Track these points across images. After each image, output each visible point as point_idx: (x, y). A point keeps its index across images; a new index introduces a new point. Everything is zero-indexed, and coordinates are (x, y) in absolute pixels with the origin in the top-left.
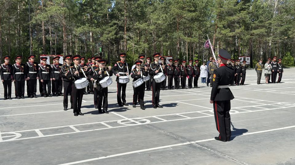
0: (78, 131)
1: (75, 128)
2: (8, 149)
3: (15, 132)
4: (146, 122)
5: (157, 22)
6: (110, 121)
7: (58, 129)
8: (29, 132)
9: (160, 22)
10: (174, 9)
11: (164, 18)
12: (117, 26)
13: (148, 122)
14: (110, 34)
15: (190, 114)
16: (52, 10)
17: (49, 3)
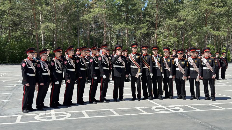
0: (117, 115)
1: (114, 111)
2: (60, 127)
3: (66, 112)
4: (179, 110)
5: (187, 18)
6: (145, 107)
7: (100, 112)
8: (77, 113)
9: (189, 18)
10: (203, 6)
11: (193, 14)
12: (149, 23)
13: (181, 110)
14: (143, 30)
15: (223, 104)
16: (96, 11)
17: (94, 6)
